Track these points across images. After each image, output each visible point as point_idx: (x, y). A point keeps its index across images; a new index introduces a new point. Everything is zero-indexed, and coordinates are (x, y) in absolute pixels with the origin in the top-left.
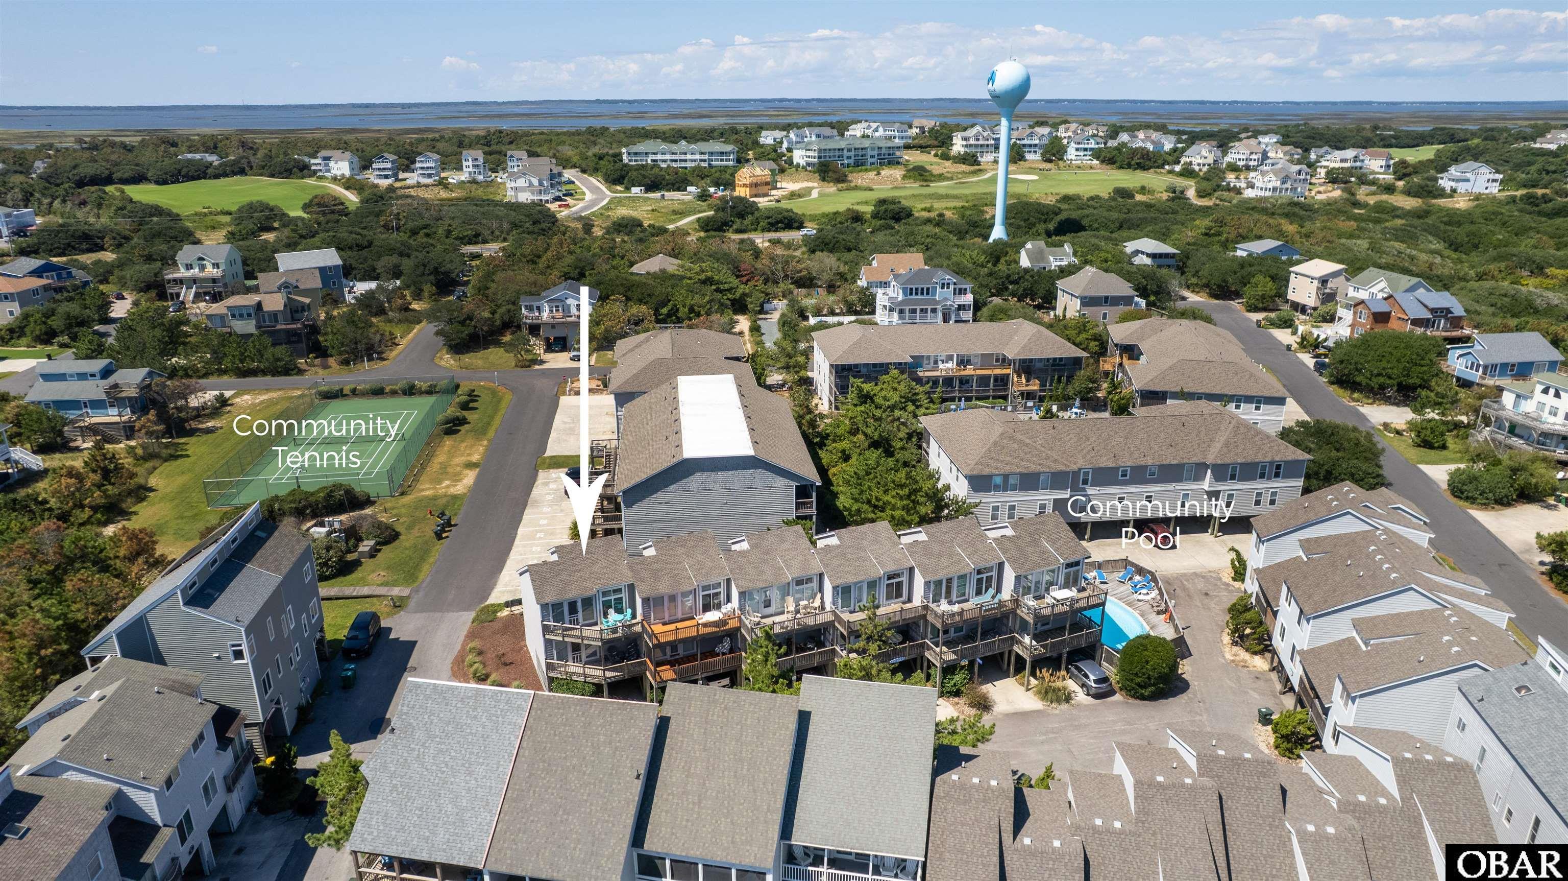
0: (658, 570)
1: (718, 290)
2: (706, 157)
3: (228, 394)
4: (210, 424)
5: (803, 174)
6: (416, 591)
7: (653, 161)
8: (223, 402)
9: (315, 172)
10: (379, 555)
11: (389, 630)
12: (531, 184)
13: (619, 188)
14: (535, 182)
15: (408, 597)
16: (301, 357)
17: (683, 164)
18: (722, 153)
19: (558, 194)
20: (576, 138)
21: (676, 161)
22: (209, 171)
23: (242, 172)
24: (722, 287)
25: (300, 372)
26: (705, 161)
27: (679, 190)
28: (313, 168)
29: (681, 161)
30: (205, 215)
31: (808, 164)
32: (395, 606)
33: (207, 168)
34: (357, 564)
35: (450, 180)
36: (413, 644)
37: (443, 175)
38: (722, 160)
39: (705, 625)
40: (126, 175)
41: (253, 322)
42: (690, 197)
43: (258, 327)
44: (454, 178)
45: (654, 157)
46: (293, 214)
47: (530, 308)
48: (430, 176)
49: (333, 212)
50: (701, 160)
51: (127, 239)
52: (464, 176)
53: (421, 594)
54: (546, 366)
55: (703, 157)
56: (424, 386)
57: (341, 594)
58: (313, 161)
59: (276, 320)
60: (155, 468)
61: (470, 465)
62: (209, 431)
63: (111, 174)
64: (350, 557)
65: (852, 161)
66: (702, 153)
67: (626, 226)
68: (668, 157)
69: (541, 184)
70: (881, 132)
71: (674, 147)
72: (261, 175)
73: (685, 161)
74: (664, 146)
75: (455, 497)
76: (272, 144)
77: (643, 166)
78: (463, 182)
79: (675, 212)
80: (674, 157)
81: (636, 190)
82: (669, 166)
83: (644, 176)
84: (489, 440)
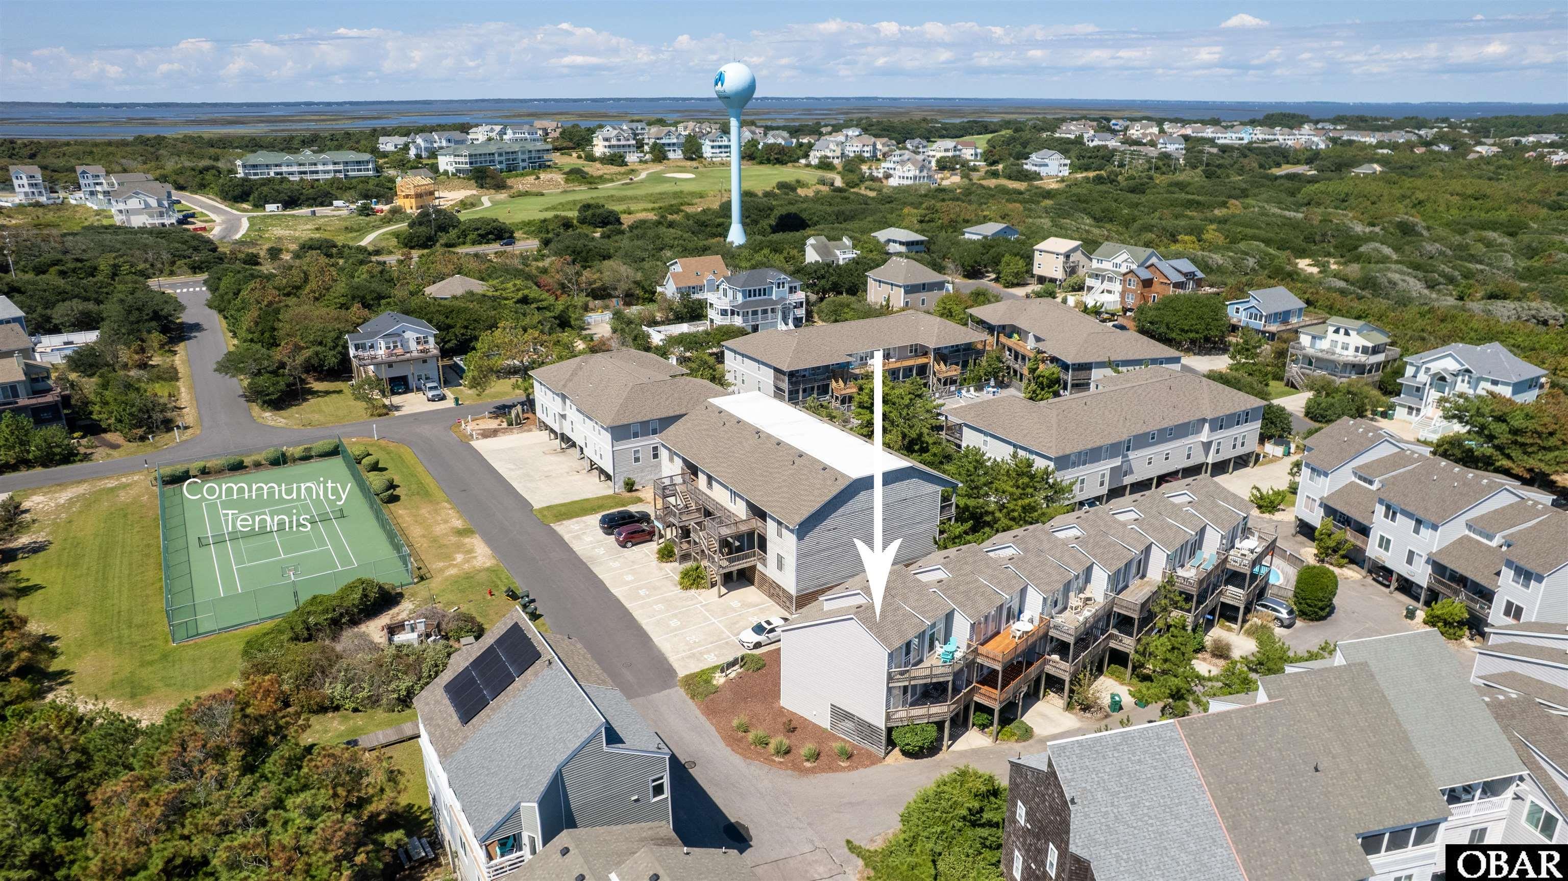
2: (341, 167)
5: (456, 182)
7: (277, 173)
12: (147, 206)
13: (245, 206)
14: (153, 202)
17: (315, 177)
18: (358, 163)
21: (306, 173)
26: (340, 171)
27: (325, 204)
29: (312, 172)
31: (459, 171)
38: (360, 170)
42: (339, 212)
45: (278, 170)
50: (336, 171)
52: (20, 198)
55: (337, 167)
56: (298, 451)
61: (462, 532)
65: (504, 166)
66: (335, 163)
68: (295, 169)
69: (160, 204)
70: (509, 135)
71: (301, 157)
73: (317, 172)
74: (286, 157)
75: (490, 569)
77: (268, 180)
78: (20, 205)
80: (302, 169)
81: (271, 208)
82: (299, 179)
83: (279, 192)
84: (446, 501)
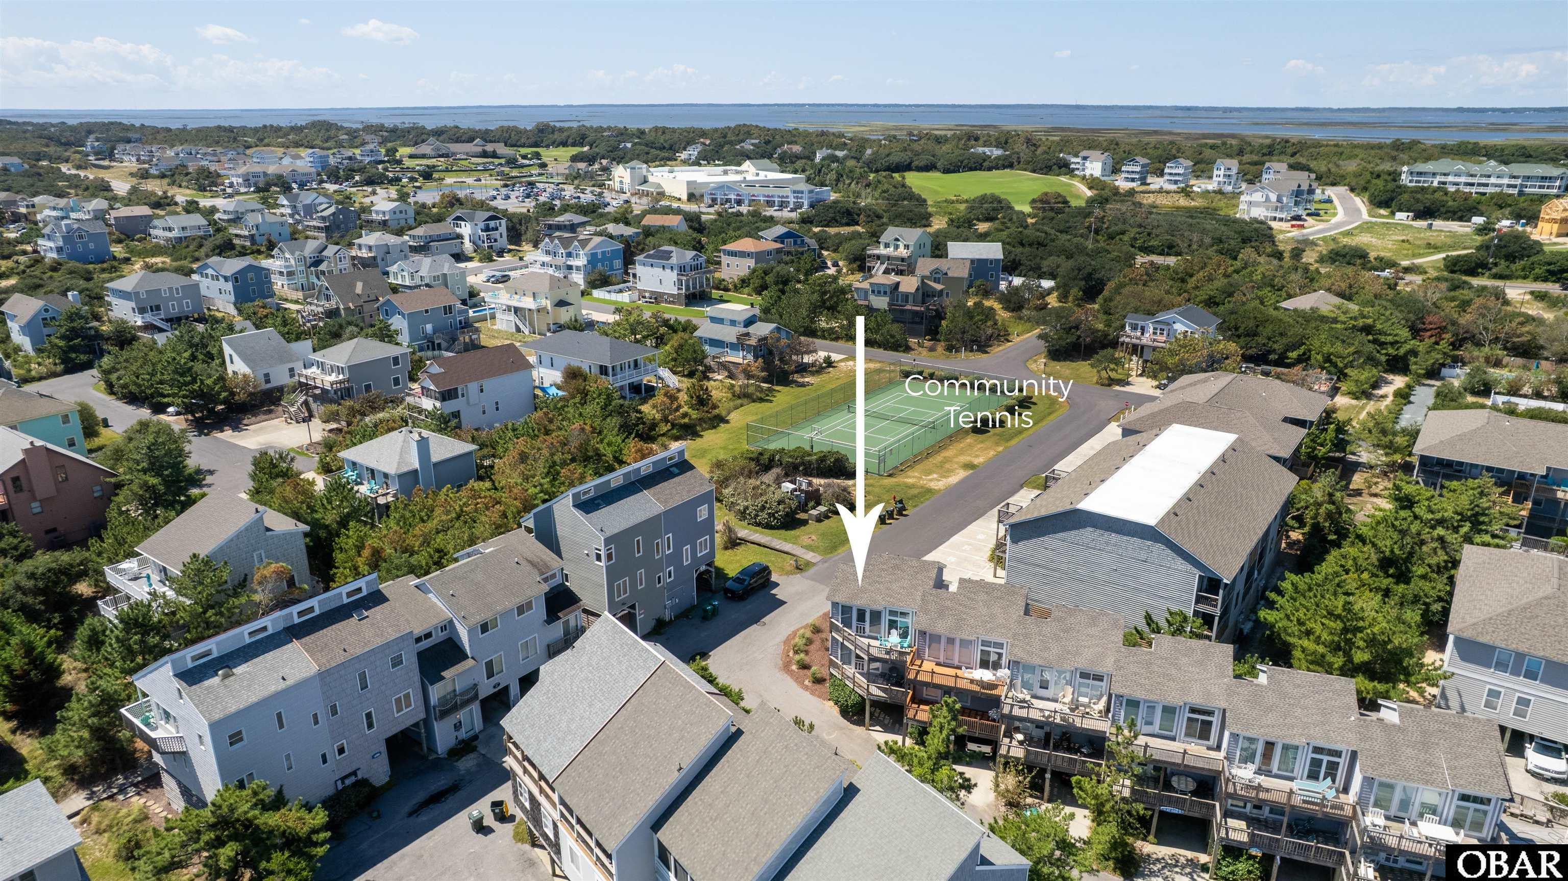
0: (947, 608)
1: (1375, 341)
2: (1519, 182)
3: (835, 357)
4: (806, 380)
6: (824, 561)
7: (1439, 183)
8: (829, 363)
9: (1073, 170)
10: (826, 521)
11: (776, 585)
12: (1268, 199)
13: (1382, 212)
14: (1273, 197)
15: (814, 564)
16: (914, 336)
18: (1546, 178)
19: (1300, 213)
20: (1373, 152)
21: (1472, 185)
22: (986, 164)
23: (1011, 166)
24: (1383, 338)
25: (908, 349)
26: (1515, 186)
27: (1461, 219)
28: (1072, 166)
29: (1479, 185)
30: (953, 202)
32: (797, 568)
33: (984, 160)
34: (804, 523)
35: (1195, 189)
36: (782, 603)
37: (1192, 182)
38: (1541, 187)
39: (972, 681)
40: (922, 164)
41: (887, 299)
42: (1468, 230)
43: (890, 304)
44: (1199, 186)
45: (1443, 179)
46: (1017, 208)
47: (1134, 327)
48: (1176, 182)
49: (1052, 209)
50: (1510, 186)
51: (879, 217)
52: (1211, 186)
53: (826, 565)
54: (1127, 389)
55: (1514, 182)
57: (768, 544)
58: (1074, 160)
59: (907, 301)
60: (742, 406)
61: (969, 466)
62: (803, 385)
63: (910, 163)
64: (802, 516)
66: (1514, 177)
67: (1344, 256)
68: (1463, 179)
69: (1279, 200)
71: (1476, 169)
72: (1025, 170)
73: (1486, 185)
74: (1460, 166)
75: (929, 491)
76: (1053, 142)
77: (1423, 188)
78: (1208, 192)
79: (1429, 245)
80: (1470, 180)
81: (1401, 216)
82: (1457, 191)
84: (1006, 448)
